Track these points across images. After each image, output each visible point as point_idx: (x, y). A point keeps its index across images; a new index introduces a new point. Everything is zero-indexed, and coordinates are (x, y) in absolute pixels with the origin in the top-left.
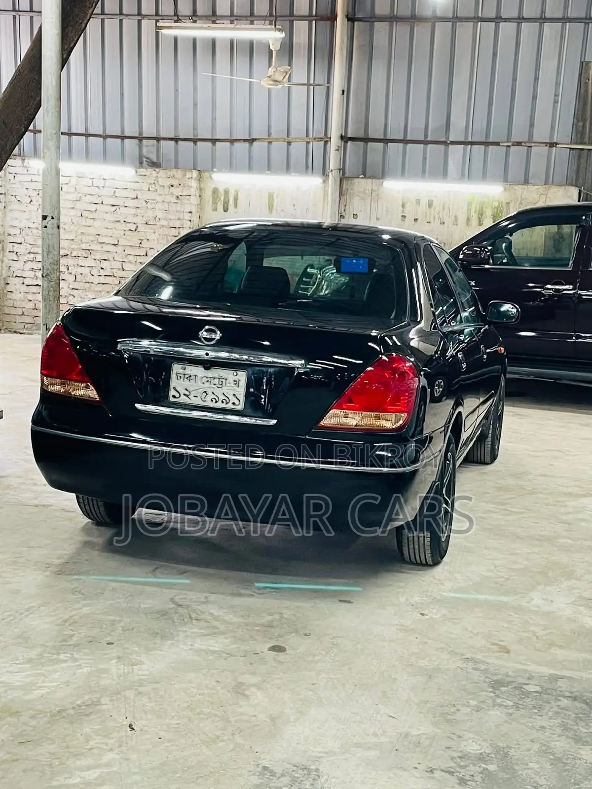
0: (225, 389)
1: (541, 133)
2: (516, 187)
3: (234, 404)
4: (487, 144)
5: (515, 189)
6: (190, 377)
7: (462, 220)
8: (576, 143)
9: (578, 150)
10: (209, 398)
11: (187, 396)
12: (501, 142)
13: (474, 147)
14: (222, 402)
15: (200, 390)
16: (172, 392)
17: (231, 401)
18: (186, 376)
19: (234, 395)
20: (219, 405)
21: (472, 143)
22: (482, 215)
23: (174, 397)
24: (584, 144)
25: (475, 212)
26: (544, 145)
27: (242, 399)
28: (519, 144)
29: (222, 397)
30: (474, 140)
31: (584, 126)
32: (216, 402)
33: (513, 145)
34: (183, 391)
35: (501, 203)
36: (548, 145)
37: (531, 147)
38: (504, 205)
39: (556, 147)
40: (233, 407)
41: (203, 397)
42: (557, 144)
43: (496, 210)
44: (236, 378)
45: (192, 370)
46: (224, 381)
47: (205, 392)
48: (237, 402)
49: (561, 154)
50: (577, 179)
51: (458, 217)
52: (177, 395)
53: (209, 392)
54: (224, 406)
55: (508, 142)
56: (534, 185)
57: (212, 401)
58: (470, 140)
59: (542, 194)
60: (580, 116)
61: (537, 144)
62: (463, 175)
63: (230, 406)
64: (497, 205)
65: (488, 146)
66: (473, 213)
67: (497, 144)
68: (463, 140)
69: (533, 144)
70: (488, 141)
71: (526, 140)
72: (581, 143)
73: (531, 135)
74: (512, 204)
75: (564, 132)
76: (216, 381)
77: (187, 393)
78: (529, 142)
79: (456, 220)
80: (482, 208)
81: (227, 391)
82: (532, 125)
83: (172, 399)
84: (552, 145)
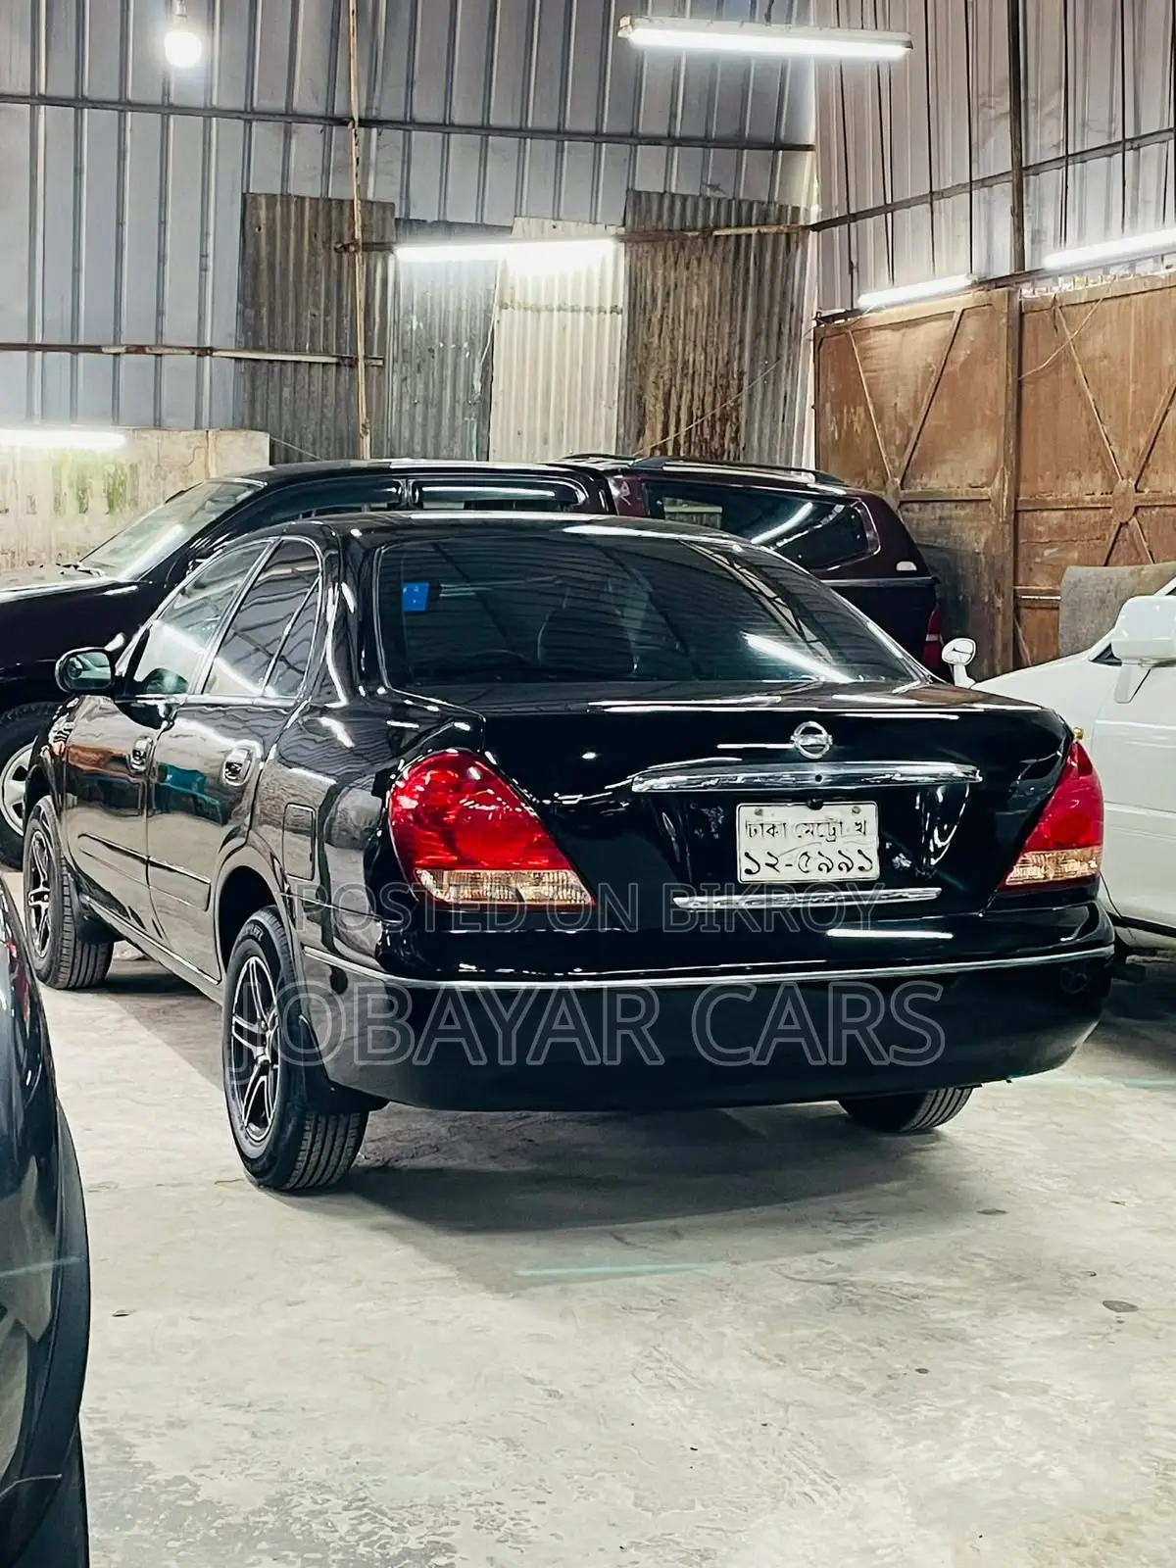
0: (840, 844)
1: (180, 327)
2: (145, 435)
3: (861, 869)
4: (75, 349)
5: (146, 438)
6: (774, 827)
7: (45, 504)
8: (246, 349)
9: (250, 363)
10: (813, 865)
11: (773, 866)
12: (105, 346)
13: (49, 354)
14: (841, 869)
15: (794, 853)
16: (743, 864)
17: (856, 866)
18: (766, 828)
19: (860, 852)
20: (836, 875)
21: (44, 348)
22: (84, 491)
23: (748, 872)
24: (261, 349)
25: (71, 485)
26: (188, 352)
27: (875, 858)
28: (140, 349)
29: (838, 860)
30: (47, 341)
31: (258, 316)
32: (829, 870)
33: (127, 352)
34: (763, 859)
35: (119, 467)
36: (197, 352)
37: (160, 355)
38: (127, 469)
39: (211, 355)
40: (861, 875)
41: (802, 865)
42: (212, 349)
43: (111, 481)
44: (859, 818)
45: (774, 813)
46: (838, 827)
47: (805, 854)
48: (867, 865)
49: (221, 371)
50: (252, 418)
51: (36, 498)
52: (755, 868)
53: (813, 854)
54: (844, 875)
55: (115, 344)
56: (180, 431)
57: (820, 869)
58: (38, 340)
59: (198, 447)
60: (248, 297)
61: (175, 351)
62: (30, 413)
63: (855, 874)
64: (112, 471)
65: (77, 353)
66: (65, 489)
67: (96, 349)
68: (25, 340)
69: (167, 351)
70: (75, 343)
71: (153, 343)
72: (257, 348)
73: (159, 333)
74: (141, 469)
75: (221, 326)
76: (823, 830)
77: (772, 861)
78: (157, 345)
79: (33, 504)
80: (84, 479)
81: (845, 846)
82: (160, 313)
83: (743, 877)
84: (204, 351)
